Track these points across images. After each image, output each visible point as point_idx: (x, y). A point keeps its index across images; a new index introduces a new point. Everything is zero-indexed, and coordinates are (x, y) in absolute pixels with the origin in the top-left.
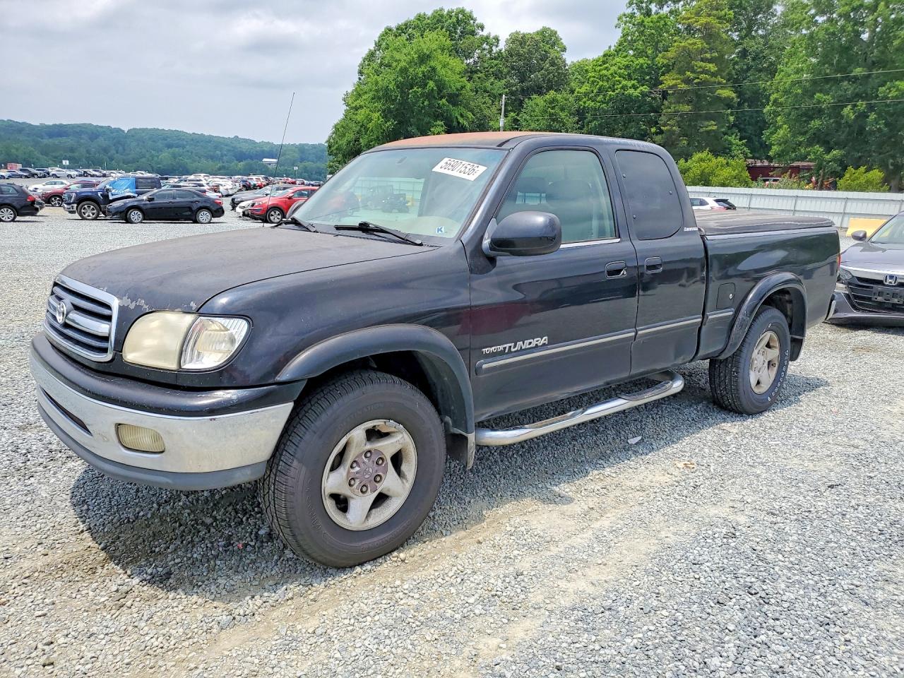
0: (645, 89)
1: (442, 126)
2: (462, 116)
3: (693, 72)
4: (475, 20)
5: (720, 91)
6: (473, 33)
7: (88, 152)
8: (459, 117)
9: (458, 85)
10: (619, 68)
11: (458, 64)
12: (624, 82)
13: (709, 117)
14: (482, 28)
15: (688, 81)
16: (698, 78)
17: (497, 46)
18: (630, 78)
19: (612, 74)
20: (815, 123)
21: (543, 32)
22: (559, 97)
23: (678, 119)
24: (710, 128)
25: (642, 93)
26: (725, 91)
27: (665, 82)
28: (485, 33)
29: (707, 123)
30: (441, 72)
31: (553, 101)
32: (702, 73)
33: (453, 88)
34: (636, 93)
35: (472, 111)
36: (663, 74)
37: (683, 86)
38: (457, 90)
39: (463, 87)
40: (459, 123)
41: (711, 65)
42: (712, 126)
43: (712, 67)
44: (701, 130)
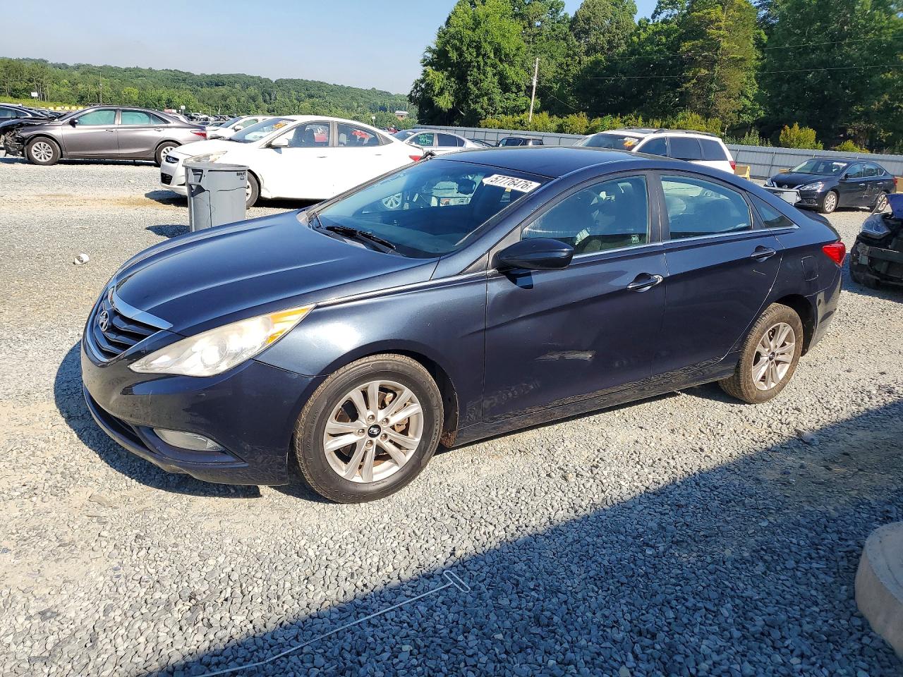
8: (513, 75)
17: (562, 10)
33: (508, 48)
38: (512, 50)
40: (513, 81)
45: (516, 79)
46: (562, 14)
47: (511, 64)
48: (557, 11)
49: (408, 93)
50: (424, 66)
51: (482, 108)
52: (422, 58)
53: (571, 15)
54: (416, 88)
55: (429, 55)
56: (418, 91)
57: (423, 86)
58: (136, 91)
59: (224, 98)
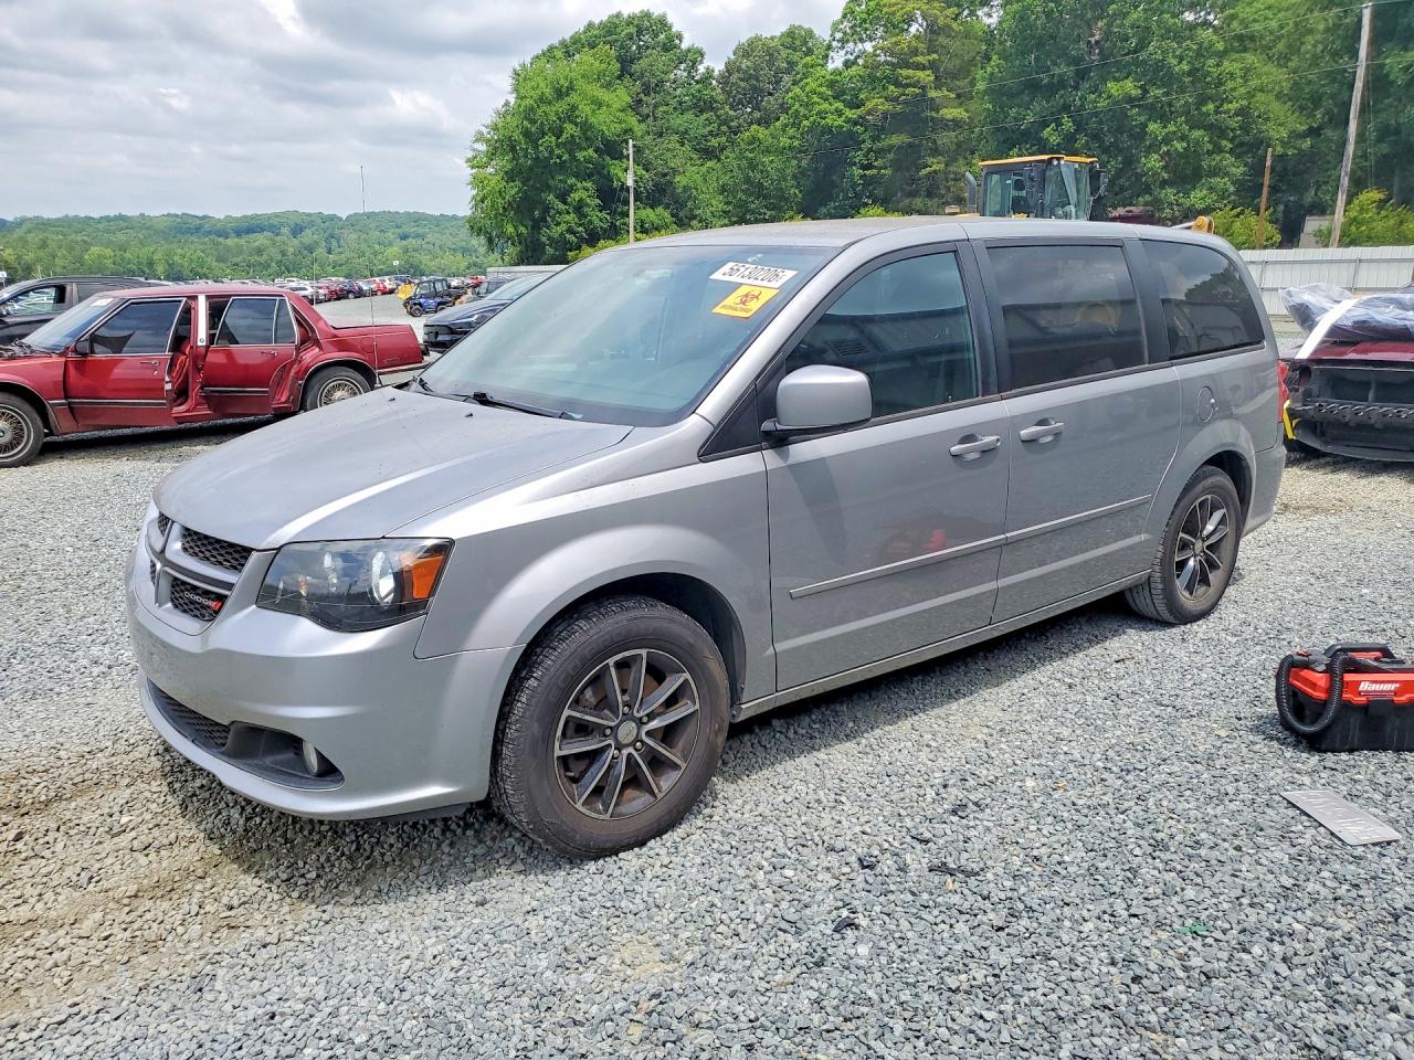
0: (852, 114)
1: (587, 190)
3: (897, 84)
4: (670, 28)
5: (944, 111)
6: (669, 46)
7: (283, 253)
9: (617, 128)
11: (621, 96)
12: (825, 106)
13: (934, 152)
14: (680, 37)
15: (895, 99)
16: (904, 94)
17: (701, 62)
21: (791, 34)
22: (761, 132)
23: (891, 156)
24: (934, 167)
25: (848, 121)
26: (952, 111)
28: (684, 46)
29: (931, 160)
30: (585, 110)
31: (754, 139)
32: (908, 85)
33: (607, 132)
34: (840, 122)
37: (887, 107)
38: (615, 134)
41: (921, 74)
42: (937, 164)
43: (925, 76)
44: (924, 172)
46: (702, 69)
48: (694, 63)
50: (473, 167)
51: (570, 231)
53: (719, 67)
55: (482, 147)
58: (109, 252)
59: (259, 251)
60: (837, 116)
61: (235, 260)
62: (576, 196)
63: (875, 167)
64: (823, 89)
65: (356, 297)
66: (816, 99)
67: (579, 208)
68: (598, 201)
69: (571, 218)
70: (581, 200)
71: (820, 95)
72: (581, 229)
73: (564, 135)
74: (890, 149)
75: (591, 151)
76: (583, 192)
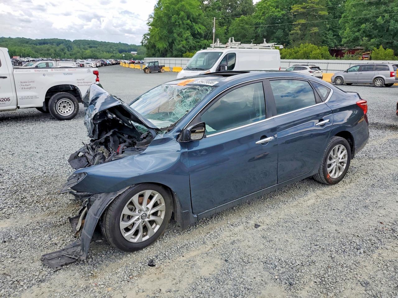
0: (284, 12)
2: (200, 28)
3: (307, 2)
5: (320, 12)
8: (198, 29)
9: (197, 14)
10: (272, 3)
13: (315, 26)
15: (304, 8)
16: (309, 6)
18: (277, 7)
19: (268, 6)
20: (363, 26)
22: (246, 18)
23: (299, 26)
24: (315, 31)
25: (284, 15)
26: (322, 12)
27: (293, 9)
29: (314, 28)
30: (188, 7)
31: (243, 20)
32: (310, 3)
33: (194, 15)
34: (280, 15)
35: (205, 26)
36: (293, 5)
37: (302, 10)
38: (197, 16)
39: (200, 15)
40: (198, 32)
42: (316, 29)
44: (311, 32)
45: (199, 30)
47: (196, 23)
49: (141, 41)
50: (149, 25)
52: (147, 22)
54: (144, 38)
55: (152, 20)
56: (146, 40)
57: (148, 37)
60: (279, 13)
61: (41, 52)
62: (185, 36)
63: (294, 30)
64: (273, 4)
65: (105, 66)
66: (271, 7)
67: (186, 39)
68: (192, 37)
69: (184, 42)
70: (187, 37)
71: (272, 6)
72: (187, 46)
73: (181, 15)
74: (299, 24)
75: (189, 21)
76: (188, 34)
